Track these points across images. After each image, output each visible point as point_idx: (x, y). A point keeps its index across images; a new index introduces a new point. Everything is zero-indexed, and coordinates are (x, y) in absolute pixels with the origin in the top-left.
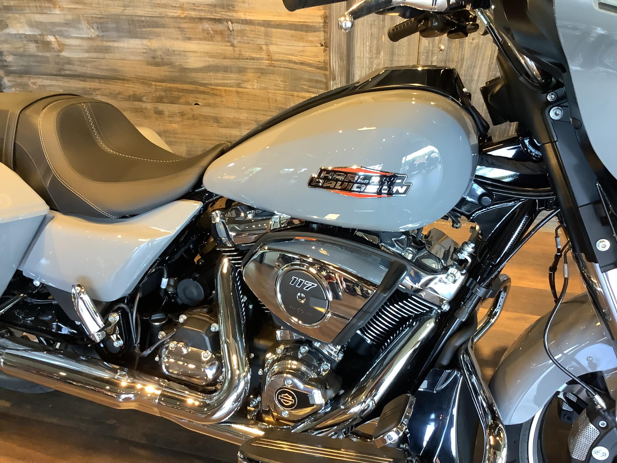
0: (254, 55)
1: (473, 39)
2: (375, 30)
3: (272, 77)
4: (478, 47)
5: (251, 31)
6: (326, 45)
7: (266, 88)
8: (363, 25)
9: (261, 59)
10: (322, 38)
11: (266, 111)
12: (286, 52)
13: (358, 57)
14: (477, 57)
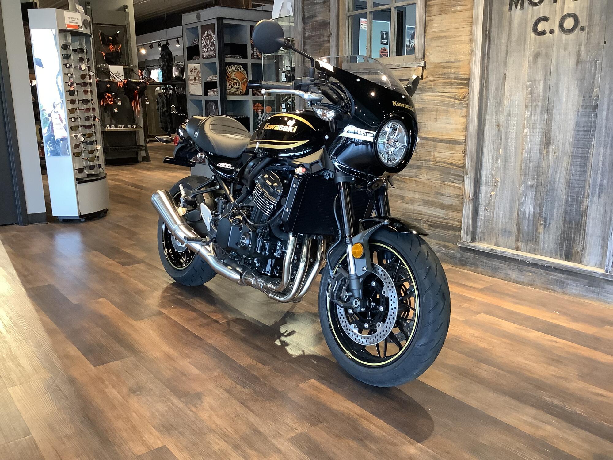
0: (427, 158)
1: (555, 153)
2: (496, 145)
3: (434, 172)
4: (558, 158)
5: (427, 144)
6: (464, 153)
7: (430, 179)
8: (489, 142)
9: (430, 161)
10: (464, 149)
11: (429, 194)
12: (443, 157)
13: (485, 162)
14: (557, 165)
